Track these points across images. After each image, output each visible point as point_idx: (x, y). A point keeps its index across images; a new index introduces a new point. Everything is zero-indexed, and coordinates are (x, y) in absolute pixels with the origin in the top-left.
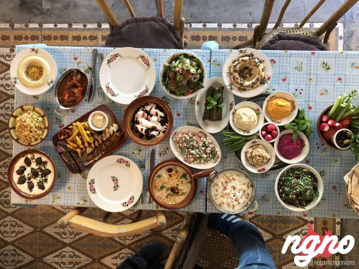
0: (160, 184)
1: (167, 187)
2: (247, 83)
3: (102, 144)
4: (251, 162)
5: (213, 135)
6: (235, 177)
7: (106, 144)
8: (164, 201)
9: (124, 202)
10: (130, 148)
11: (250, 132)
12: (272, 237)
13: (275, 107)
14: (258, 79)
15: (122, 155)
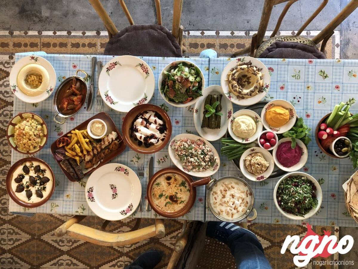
0: (159, 192)
1: (166, 196)
2: (245, 91)
3: (100, 152)
4: (249, 170)
5: (211, 142)
6: (234, 185)
7: (105, 152)
8: (163, 209)
9: (123, 210)
10: (129, 156)
11: (249, 139)
12: (271, 245)
13: (274, 115)
14: (256, 87)
15: (121, 162)
